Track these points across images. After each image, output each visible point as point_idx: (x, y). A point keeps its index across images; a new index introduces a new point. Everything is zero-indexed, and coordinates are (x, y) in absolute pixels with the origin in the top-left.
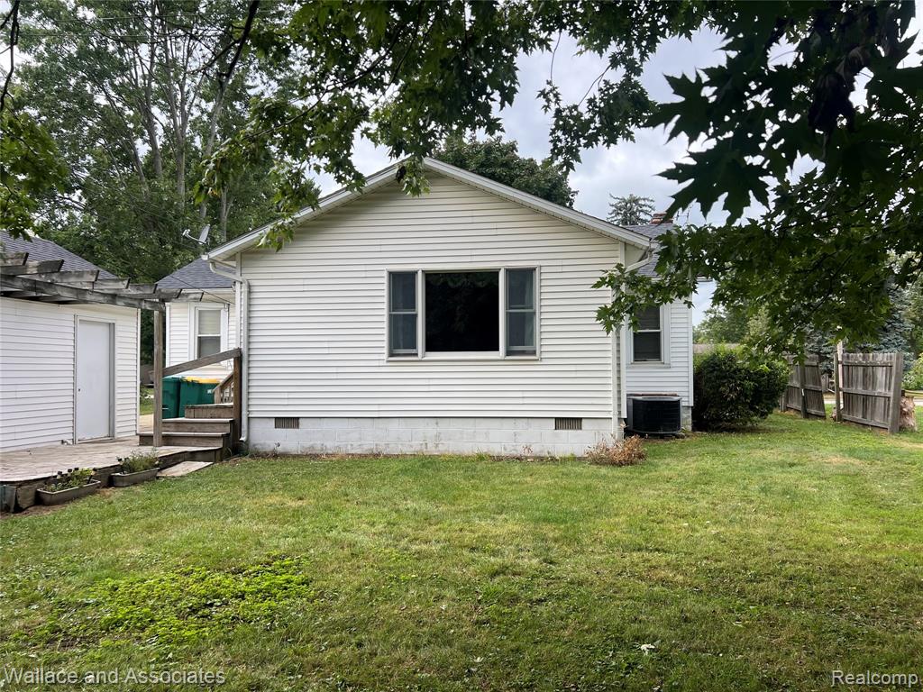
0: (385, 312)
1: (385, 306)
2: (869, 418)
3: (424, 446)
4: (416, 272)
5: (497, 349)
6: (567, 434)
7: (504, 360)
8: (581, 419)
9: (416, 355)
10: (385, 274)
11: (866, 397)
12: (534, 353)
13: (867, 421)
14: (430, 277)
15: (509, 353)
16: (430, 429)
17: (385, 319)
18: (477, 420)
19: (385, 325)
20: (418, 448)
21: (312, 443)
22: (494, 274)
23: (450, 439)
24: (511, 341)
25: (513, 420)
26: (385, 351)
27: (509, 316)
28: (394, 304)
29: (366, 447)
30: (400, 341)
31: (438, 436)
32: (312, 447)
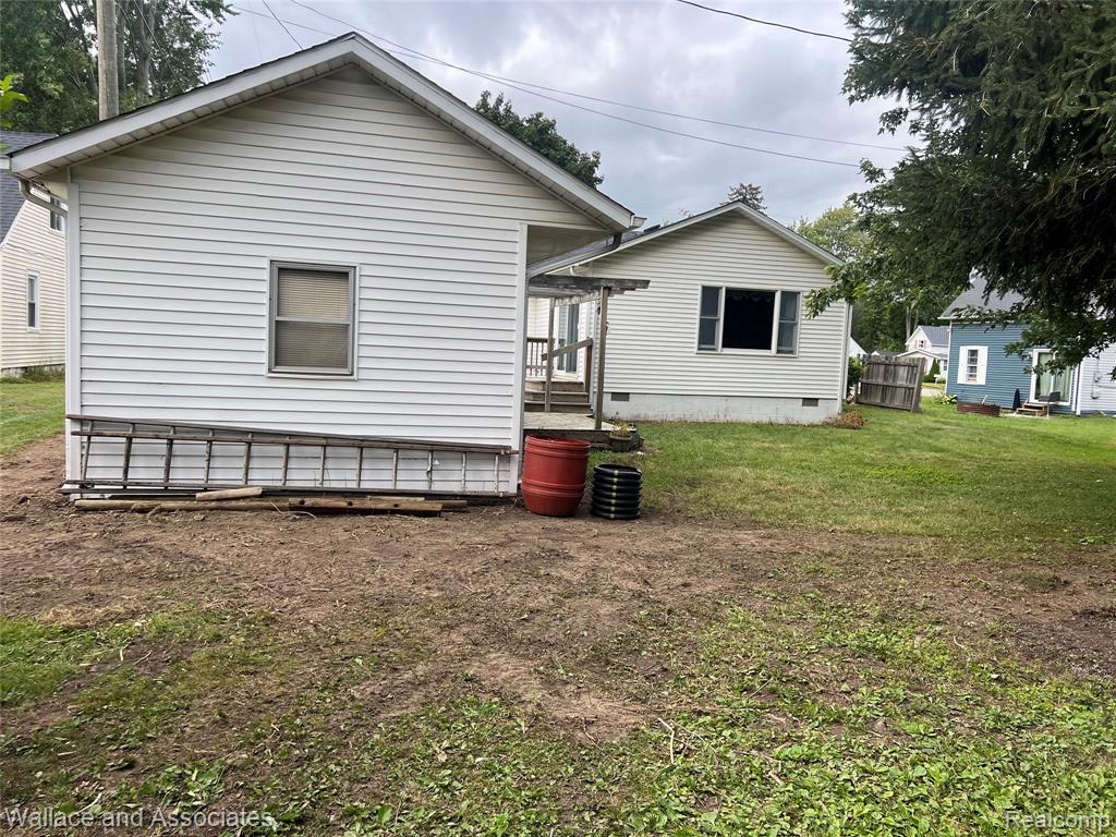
0: (698, 317)
1: (697, 312)
2: (887, 402)
3: (717, 416)
4: (721, 288)
5: (769, 348)
6: (809, 409)
7: (774, 357)
8: (817, 399)
9: (716, 349)
10: (700, 288)
11: (885, 388)
12: (791, 352)
13: (887, 403)
14: (729, 291)
15: (778, 352)
16: (722, 403)
17: (698, 321)
19: (697, 326)
20: (712, 417)
21: (637, 412)
22: (772, 294)
23: (735, 412)
24: (779, 344)
26: (696, 345)
27: (781, 325)
28: (704, 311)
29: (677, 416)
30: (706, 338)
31: (727, 409)
32: (638, 416)
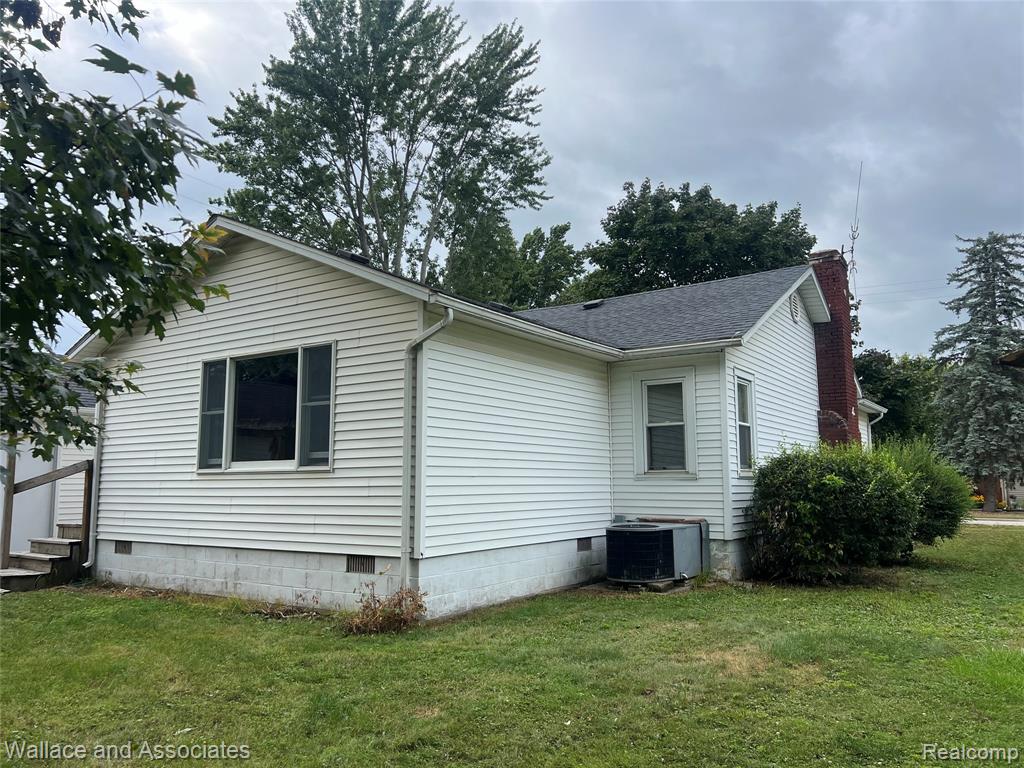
0: (197, 413)
1: (198, 405)
3: (224, 585)
4: (226, 361)
5: (293, 457)
6: (358, 578)
7: (297, 472)
8: (373, 558)
9: (220, 466)
10: (200, 366)
12: (325, 461)
16: (228, 564)
17: (198, 421)
18: (274, 554)
19: (197, 429)
20: (220, 588)
21: (139, 573)
22: (293, 357)
23: (246, 579)
24: (305, 446)
25: (305, 555)
26: (195, 461)
27: (304, 408)
28: (206, 403)
31: (237, 573)
